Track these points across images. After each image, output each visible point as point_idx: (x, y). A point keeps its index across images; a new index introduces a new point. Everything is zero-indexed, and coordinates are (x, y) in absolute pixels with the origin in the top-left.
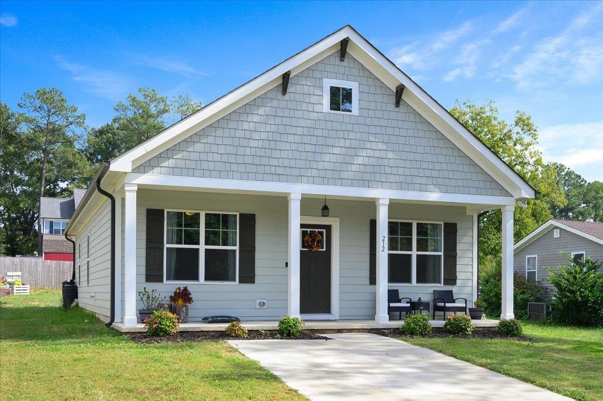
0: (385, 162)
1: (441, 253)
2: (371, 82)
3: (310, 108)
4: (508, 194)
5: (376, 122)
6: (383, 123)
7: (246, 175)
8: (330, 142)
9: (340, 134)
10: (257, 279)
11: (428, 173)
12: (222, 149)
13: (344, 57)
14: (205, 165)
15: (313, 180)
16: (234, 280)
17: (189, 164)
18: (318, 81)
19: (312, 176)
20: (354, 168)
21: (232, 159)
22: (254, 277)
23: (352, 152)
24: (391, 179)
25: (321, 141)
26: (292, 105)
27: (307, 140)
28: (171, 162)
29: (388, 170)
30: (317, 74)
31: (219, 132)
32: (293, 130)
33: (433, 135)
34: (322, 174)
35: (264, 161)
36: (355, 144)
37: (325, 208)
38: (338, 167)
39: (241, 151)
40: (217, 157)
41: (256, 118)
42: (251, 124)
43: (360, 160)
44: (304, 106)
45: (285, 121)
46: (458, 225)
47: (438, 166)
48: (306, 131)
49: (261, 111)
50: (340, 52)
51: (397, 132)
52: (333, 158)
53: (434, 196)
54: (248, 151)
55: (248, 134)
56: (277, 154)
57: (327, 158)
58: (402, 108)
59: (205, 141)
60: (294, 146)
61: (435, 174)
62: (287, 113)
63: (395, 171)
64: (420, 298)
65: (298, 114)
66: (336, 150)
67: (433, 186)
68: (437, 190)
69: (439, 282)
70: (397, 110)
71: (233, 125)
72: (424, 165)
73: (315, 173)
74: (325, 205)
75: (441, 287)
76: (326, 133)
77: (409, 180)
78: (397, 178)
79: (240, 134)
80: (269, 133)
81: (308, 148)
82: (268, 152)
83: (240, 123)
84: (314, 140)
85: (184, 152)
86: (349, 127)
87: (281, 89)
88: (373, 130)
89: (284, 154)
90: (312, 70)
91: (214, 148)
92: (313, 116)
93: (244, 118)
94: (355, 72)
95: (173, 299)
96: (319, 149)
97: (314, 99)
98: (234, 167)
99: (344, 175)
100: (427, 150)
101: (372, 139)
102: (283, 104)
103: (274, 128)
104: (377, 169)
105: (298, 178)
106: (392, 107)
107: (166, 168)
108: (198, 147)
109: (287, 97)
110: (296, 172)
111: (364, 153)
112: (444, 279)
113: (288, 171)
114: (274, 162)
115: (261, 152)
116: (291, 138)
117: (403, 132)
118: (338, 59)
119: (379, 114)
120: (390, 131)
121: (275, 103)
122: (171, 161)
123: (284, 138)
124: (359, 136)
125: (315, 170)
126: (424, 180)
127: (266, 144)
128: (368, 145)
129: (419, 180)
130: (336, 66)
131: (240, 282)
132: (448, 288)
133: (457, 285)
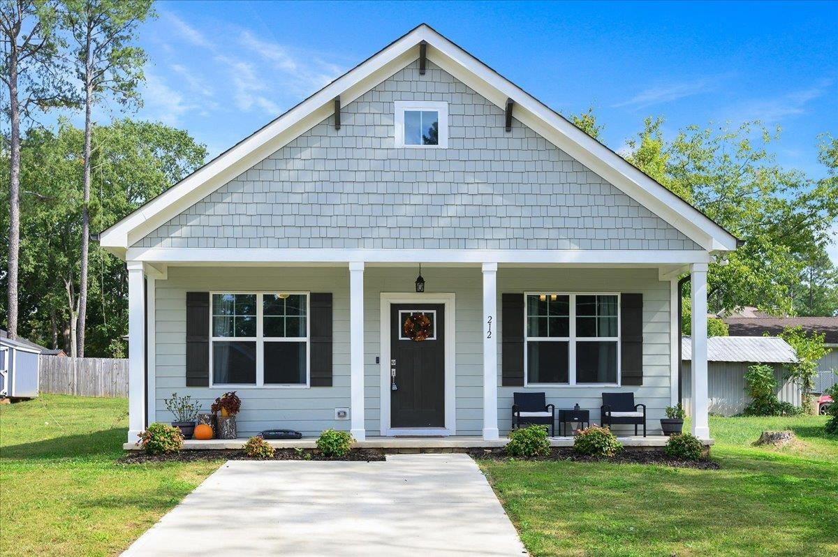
0: (491, 211)
1: (618, 339)
2: (467, 99)
3: (376, 143)
4: (696, 247)
5: (475, 155)
6: (488, 155)
7: (286, 242)
8: (405, 188)
9: (422, 177)
10: (335, 380)
11: (559, 223)
12: (252, 209)
13: (425, 69)
14: (229, 232)
15: (382, 243)
16: (305, 382)
17: (209, 232)
18: (386, 105)
19: (379, 238)
20: (443, 222)
21: (266, 221)
22: (331, 378)
23: (439, 200)
24: (501, 234)
25: (392, 188)
26: (349, 142)
27: (371, 188)
28: (184, 231)
29: (495, 222)
30: (386, 97)
31: (248, 187)
32: (351, 177)
33: (567, 167)
34: (395, 233)
35: (311, 221)
36: (443, 188)
37: (420, 280)
38: (418, 222)
39: (278, 210)
40: (245, 220)
41: (298, 164)
42: (292, 172)
43: (452, 211)
44: (367, 142)
45: (340, 165)
46: (643, 296)
47: (575, 212)
48: (370, 176)
49: (306, 154)
50: (419, 63)
51: (508, 167)
52: (409, 210)
53: (570, 256)
54: (288, 209)
55: (287, 187)
56: (327, 210)
57: (403, 210)
58: (516, 132)
59: (228, 200)
60: (353, 199)
61: (571, 223)
62: (342, 154)
63: (506, 223)
64: (577, 404)
65: (358, 154)
66: (415, 199)
67: (567, 242)
68: (574, 246)
69: (615, 381)
70: (508, 135)
71: (267, 176)
72: (554, 211)
73: (384, 233)
74: (420, 277)
75: (617, 388)
76: (399, 177)
77: (529, 233)
78: (510, 233)
79: (276, 187)
80: (317, 183)
81: (373, 199)
82: (316, 210)
83: (277, 173)
84: (382, 188)
85: (202, 217)
86: (434, 166)
87: (333, 122)
88: (470, 166)
89: (339, 210)
90: (378, 92)
91: (242, 209)
92: (380, 154)
93: (282, 165)
94: (442, 88)
95: (215, 408)
96: (388, 199)
97: (380, 131)
98: (270, 232)
99: (427, 233)
100: (558, 189)
101: (470, 179)
102: (336, 142)
103: (324, 176)
104: (478, 222)
105: (360, 241)
106: (500, 132)
107: (179, 239)
108: (220, 208)
109: (342, 132)
110: (355, 233)
111: (458, 200)
112: (622, 377)
113: (344, 233)
114: (325, 221)
115: (305, 210)
116: (349, 188)
117: (519, 167)
118: (416, 73)
119: (481, 144)
120: (496, 166)
121: (325, 142)
122: (184, 228)
123: (338, 188)
124: (449, 177)
125: (384, 229)
126: (553, 234)
127: (313, 198)
128: (464, 189)
129: (544, 234)
130: (413, 83)
131: (312, 385)
132: (627, 389)
133: (643, 385)
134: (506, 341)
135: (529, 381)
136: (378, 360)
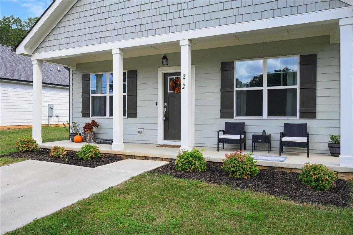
10: (138, 115)
16: (125, 115)
21: (78, 33)
22: (136, 113)
37: (165, 58)
46: (318, 56)
55: (86, 13)
59: (64, 25)
64: (264, 131)
69: (296, 115)
71: (78, 9)
74: (165, 56)
75: (296, 120)
79: (82, 14)
82: (98, 23)
83: (82, 7)
89: (107, 21)
91: (69, 28)
103: (101, 4)
112: (300, 113)
131: (128, 117)
132: (303, 121)
133: (317, 118)
134: (222, 91)
135: (237, 115)
136: (157, 104)
